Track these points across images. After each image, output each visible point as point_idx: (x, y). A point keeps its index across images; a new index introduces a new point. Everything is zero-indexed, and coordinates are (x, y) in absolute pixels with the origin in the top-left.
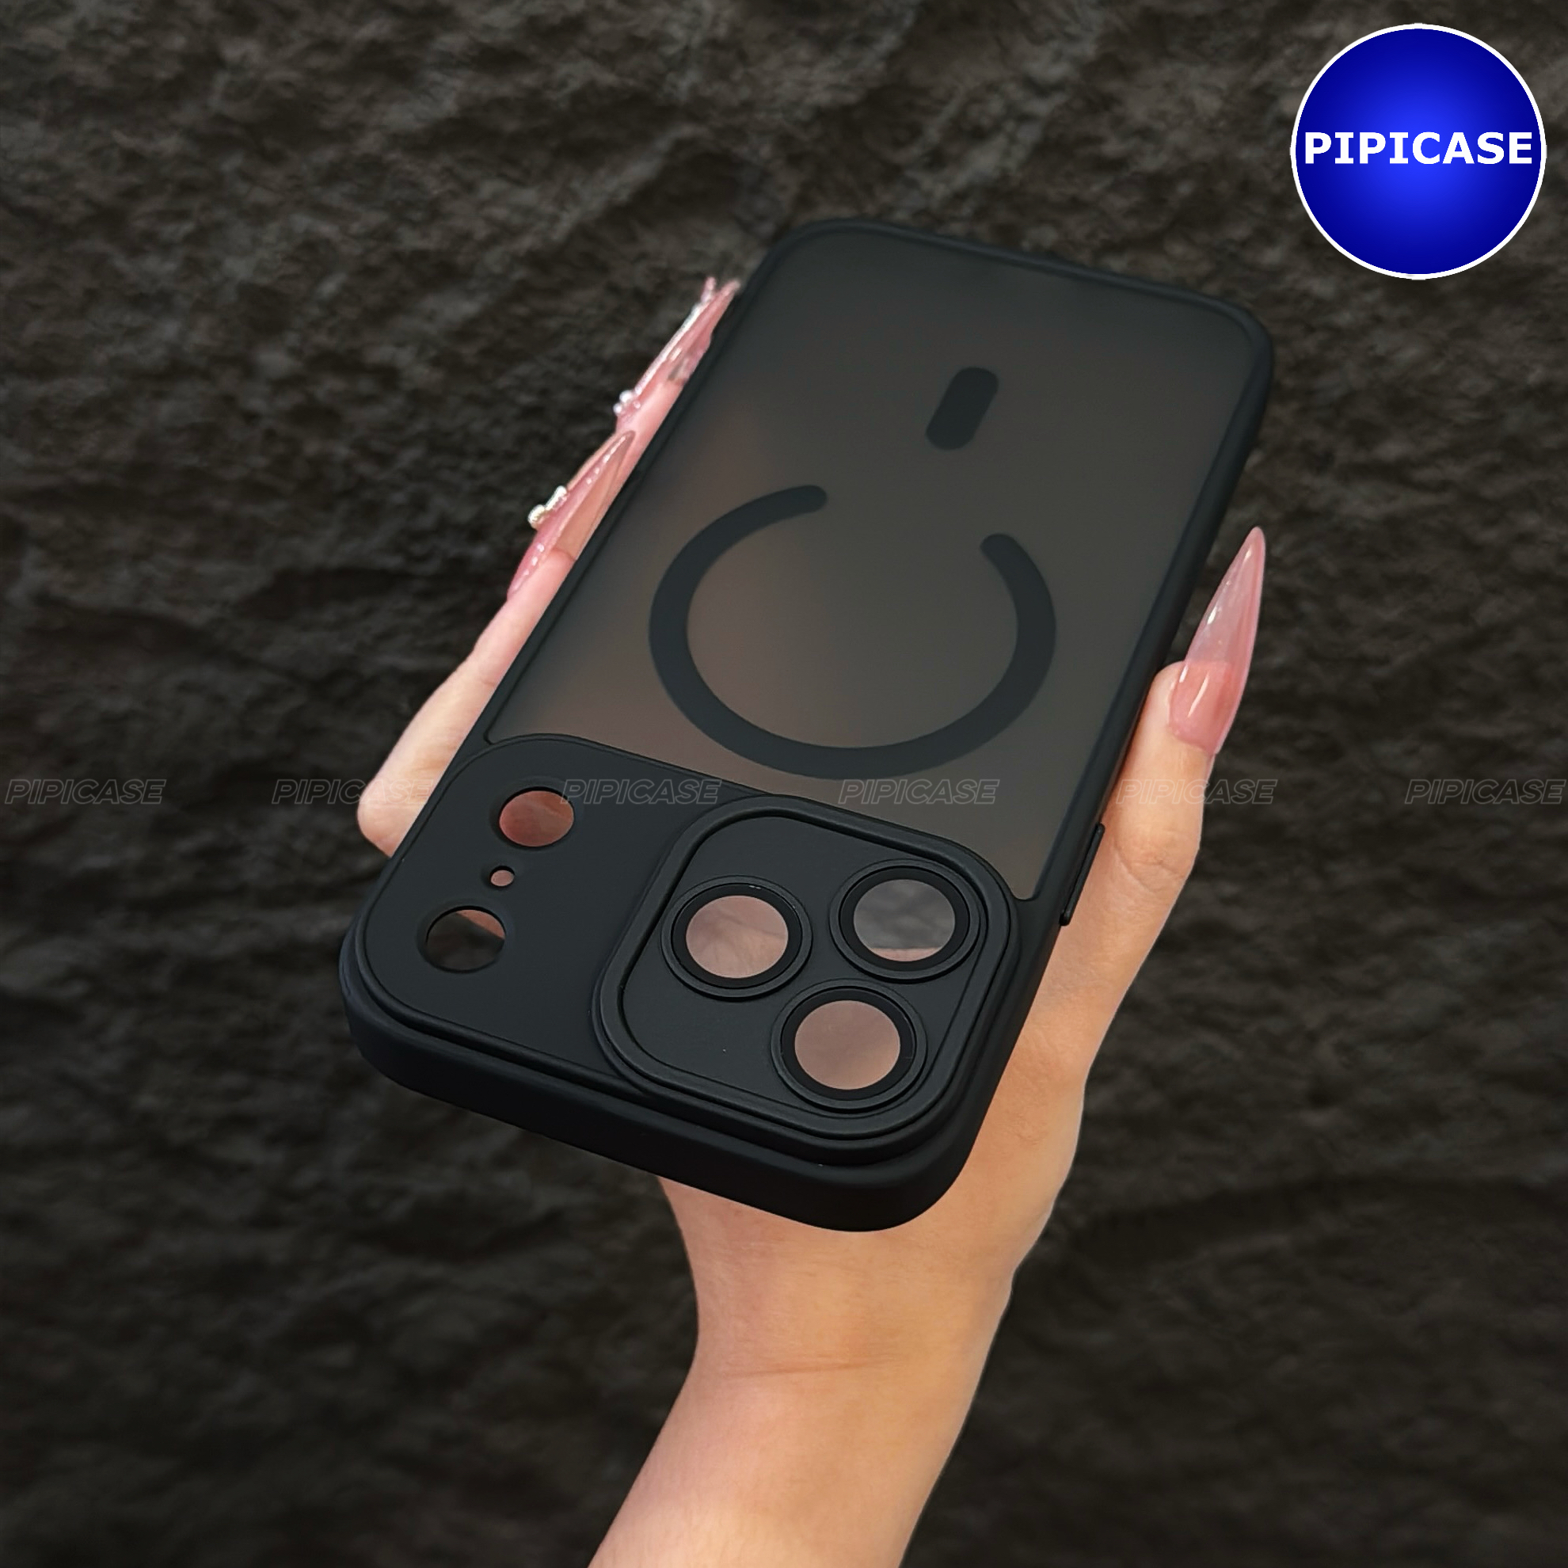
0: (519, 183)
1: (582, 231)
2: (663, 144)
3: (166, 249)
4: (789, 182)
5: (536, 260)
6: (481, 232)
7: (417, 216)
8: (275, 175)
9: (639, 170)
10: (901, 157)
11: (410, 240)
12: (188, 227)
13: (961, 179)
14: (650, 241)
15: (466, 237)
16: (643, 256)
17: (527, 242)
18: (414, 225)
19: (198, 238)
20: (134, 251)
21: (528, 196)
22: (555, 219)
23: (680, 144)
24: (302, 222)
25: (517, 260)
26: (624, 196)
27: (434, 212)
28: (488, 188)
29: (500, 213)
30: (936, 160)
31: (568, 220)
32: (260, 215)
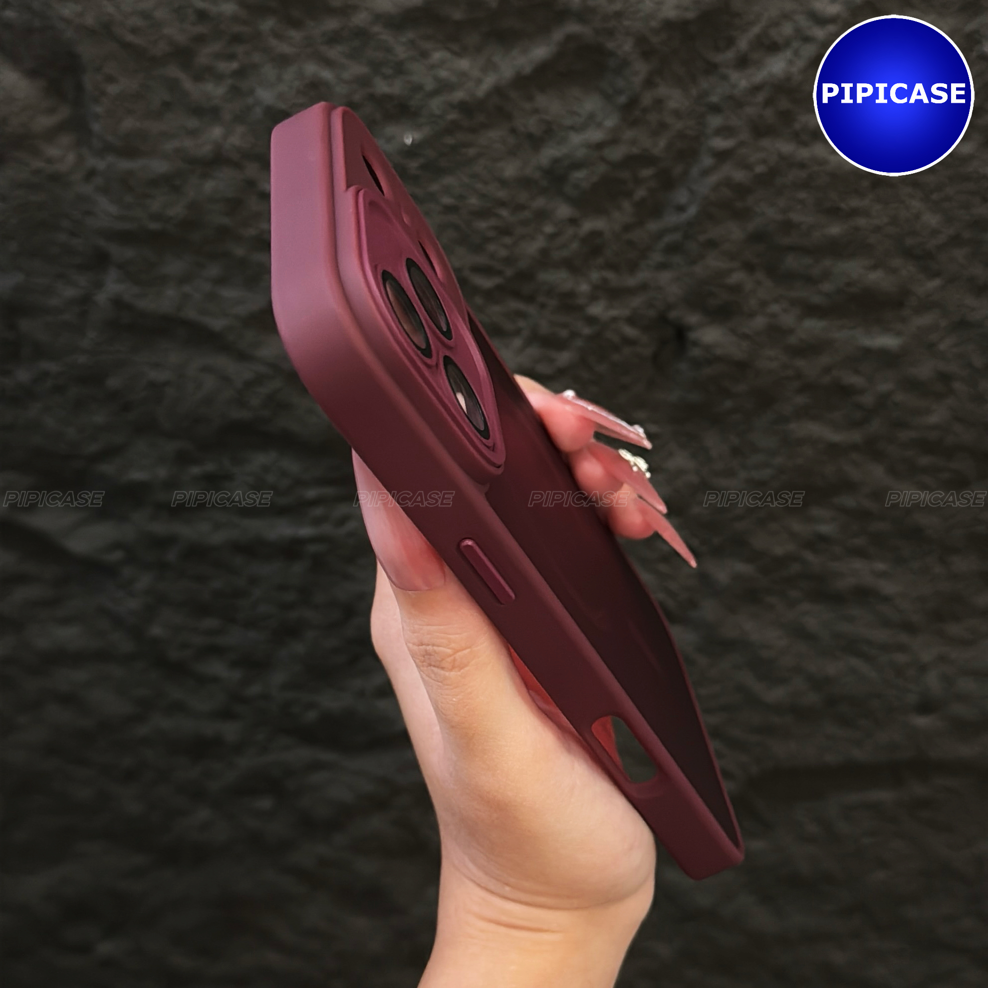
0: (458, 55)
1: (497, 91)
2: (558, 35)
3: (219, 78)
4: (641, 69)
5: (465, 108)
6: (429, 85)
7: (388, 71)
8: (296, 35)
9: (541, 52)
10: (719, 58)
11: (382, 87)
12: (235, 65)
13: (759, 76)
14: (542, 100)
15: (418, 88)
16: (536, 111)
17: (459, 95)
18: (385, 77)
19: (240, 73)
20: (198, 78)
21: (464, 64)
22: (479, 81)
23: (570, 38)
24: (311, 68)
25: (452, 106)
26: (528, 70)
27: (400, 69)
28: (437, 56)
29: (443, 74)
30: (743, 62)
31: (489, 81)
32: (283, 61)
